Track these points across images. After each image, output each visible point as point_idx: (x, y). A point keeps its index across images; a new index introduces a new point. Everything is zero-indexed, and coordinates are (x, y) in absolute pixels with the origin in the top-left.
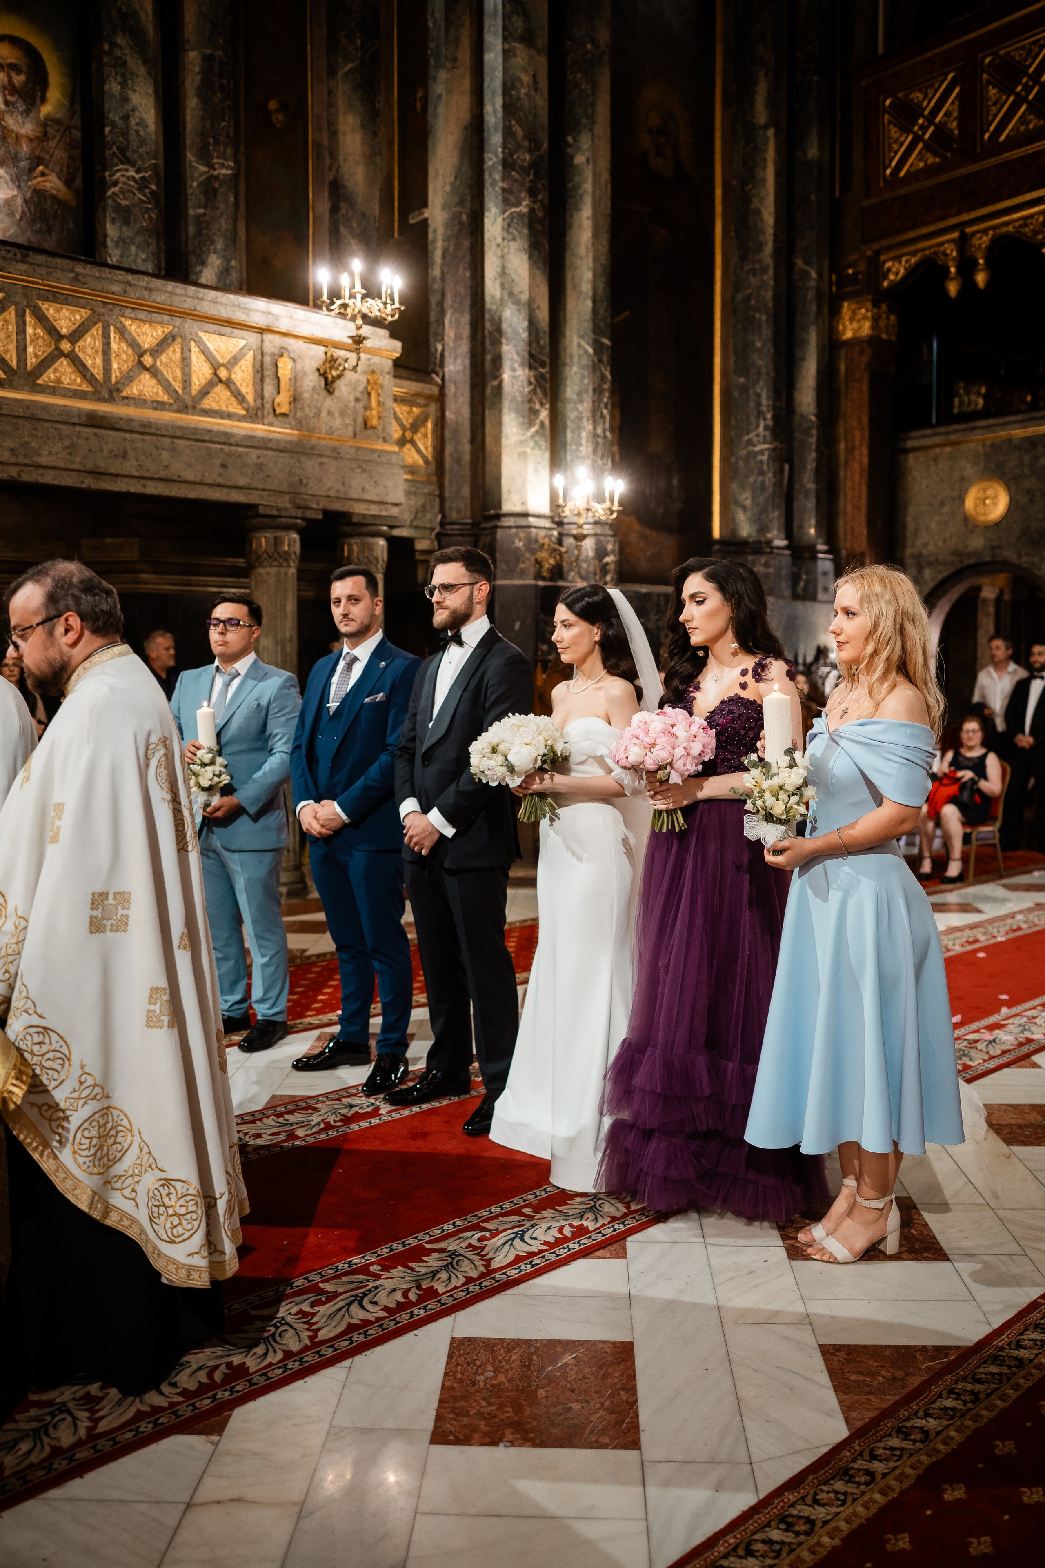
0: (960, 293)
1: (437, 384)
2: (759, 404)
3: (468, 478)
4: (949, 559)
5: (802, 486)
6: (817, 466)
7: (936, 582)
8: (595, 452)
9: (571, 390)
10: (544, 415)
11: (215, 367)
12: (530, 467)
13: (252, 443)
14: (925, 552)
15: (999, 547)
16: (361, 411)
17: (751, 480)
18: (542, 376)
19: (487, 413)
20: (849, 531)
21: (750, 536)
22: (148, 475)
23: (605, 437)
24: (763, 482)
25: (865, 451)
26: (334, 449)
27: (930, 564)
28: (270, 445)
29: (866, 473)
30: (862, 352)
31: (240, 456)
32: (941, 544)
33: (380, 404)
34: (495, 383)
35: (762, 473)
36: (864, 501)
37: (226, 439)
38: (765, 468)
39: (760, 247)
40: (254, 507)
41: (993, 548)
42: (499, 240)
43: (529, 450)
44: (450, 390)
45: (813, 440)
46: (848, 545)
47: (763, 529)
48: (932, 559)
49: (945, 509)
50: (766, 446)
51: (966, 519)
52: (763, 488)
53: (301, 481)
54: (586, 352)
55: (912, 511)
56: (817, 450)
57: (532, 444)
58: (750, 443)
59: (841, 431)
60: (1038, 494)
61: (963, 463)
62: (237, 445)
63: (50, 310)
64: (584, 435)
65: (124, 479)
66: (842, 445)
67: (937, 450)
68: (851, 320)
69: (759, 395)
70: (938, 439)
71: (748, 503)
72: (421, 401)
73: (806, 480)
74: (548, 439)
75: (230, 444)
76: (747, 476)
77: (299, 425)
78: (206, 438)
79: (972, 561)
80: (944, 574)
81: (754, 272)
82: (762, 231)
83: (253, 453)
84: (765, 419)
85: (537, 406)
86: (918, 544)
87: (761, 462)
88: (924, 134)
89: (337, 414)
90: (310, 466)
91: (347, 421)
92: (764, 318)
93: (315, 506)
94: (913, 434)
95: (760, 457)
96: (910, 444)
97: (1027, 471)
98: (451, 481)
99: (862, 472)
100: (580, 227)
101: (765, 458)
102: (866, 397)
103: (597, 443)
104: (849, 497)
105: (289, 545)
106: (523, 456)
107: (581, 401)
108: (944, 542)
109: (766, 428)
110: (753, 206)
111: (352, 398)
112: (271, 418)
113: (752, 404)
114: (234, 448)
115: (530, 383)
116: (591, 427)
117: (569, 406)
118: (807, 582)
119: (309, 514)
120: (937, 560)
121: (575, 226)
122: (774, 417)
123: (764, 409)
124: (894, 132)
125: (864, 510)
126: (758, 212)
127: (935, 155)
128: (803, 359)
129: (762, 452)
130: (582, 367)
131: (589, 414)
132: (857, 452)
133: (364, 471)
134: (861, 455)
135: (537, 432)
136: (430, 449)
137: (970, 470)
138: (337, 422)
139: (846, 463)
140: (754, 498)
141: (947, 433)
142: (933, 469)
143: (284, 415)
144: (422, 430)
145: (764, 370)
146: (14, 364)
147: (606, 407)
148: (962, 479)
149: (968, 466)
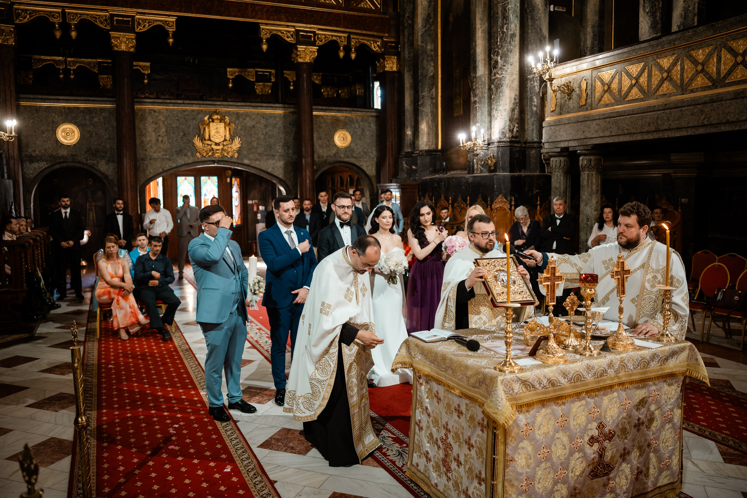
0: (62, 38)
4: (48, 159)
7: (41, 170)
14: (33, 155)
15: (76, 155)
27: (37, 161)
32: (43, 152)
41: (72, 155)
48: (38, 158)
49: (44, 135)
51: (57, 141)
60: (94, 133)
79: (62, 160)
80: (46, 166)
86: (30, 150)
97: (88, 123)
108: (45, 150)
120: (41, 159)
137: (59, 118)
148: (53, 122)
149: (57, 117)
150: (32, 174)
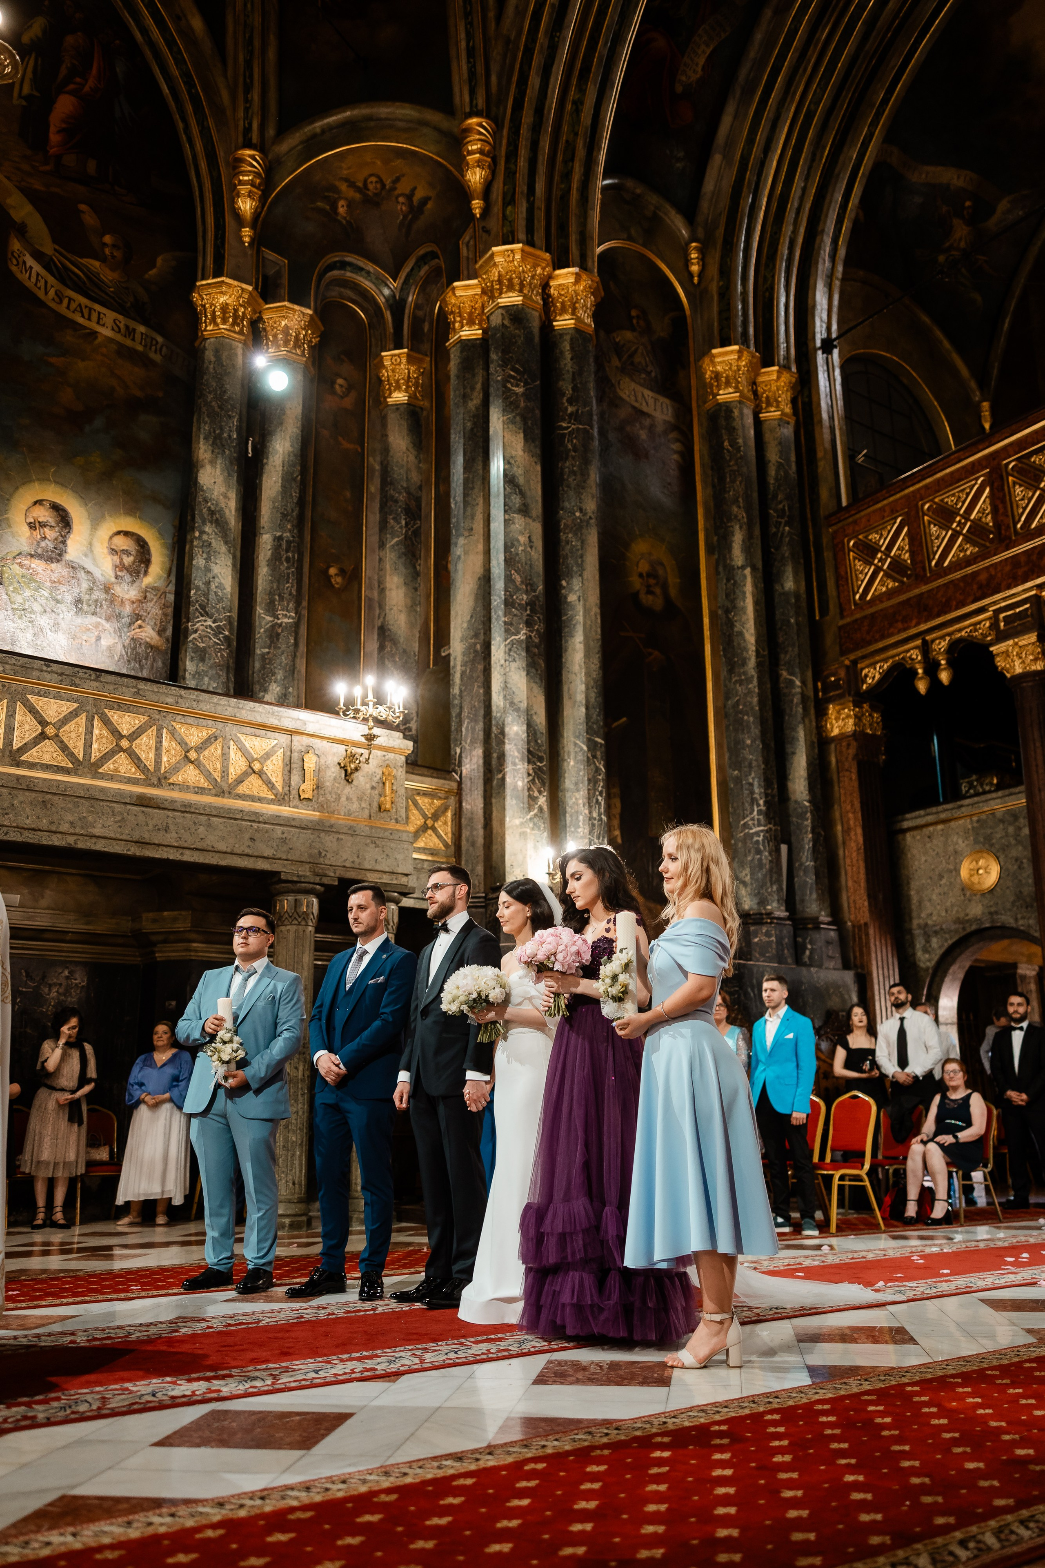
0: (929, 690)
1: (456, 780)
2: (752, 793)
3: (482, 858)
4: (953, 927)
5: (801, 864)
6: (814, 846)
7: (943, 949)
8: (591, 832)
9: (569, 782)
10: (542, 801)
11: (250, 761)
12: (530, 845)
13: (278, 821)
14: (930, 922)
15: (996, 913)
16: (377, 797)
17: (750, 858)
18: (540, 768)
19: (494, 801)
20: (852, 905)
21: (751, 909)
22: (186, 845)
23: (600, 820)
24: (760, 860)
25: (859, 831)
26: (351, 828)
27: (936, 933)
28: (293, 823)
29: (862, 851)
30: (849, 745)
31: (267, 832)
32: (944, 914)
33: (392, 791)
34: (500, 776)
35: (759, 852)
36: (862, 876)
37: (255, 818)
38: (762, 847)
39: (744, 663)
40: (278, 873)
41: (991, 913)
42: (502, 662)
43: (528, 831)
44: (466, 785)
45: (808, 823)
46: (852, 917)
47: (762, 902)
48: (938, 928)
49: (944, 881)
50: (761, 828)
51: (964, 889)
52: (761, 865)
53: (320, 853)
54: (582, 749)
55: (914, 885)
56: (813, 832)
57: (531, 825)
58: (746, 826)
59: (837, 815)
60: (1025, 862)
61: (955, 838)
62: (265, 823)
63: (114, 716)
64: (581, 818)
65: (165, 849)
66: (839, 828)
67: (931, 829)
68: (837, 719)
69: (751, 785)
70: (930, 819)
71: (748, 879)
72: (442, 795)
73: (804, 859)
74: (548, 821)
75: (259, 822)
76: (745, 856)
77: (321, 808)
78: (238, 816)
79: (975, 927)
80: (950, 942)
81: (741, 682)
82: (746, 649)
83: (279, 830)
84: (758, 805)
85: (536, 794)
86: (923, 915)
87: (758, 841)
88: (883, 565)
89: (355, 800)
90: (329, 841)
91: (364, 805)
92: (751, 719)
93: (332, 874)
94: (908, 816)
95: (755, 839)
96: (906, 825)
97: (1013, 842)
98: (467, 861)
99: (858, 849)
100: (574, 650)
101: (761, 839)
102: (856, 784)
103: (593, 825)
104: (850, 874)
105: (307, 906)
106: (523, 835)
107: (578, 790)
108: (946, 911)
109: (760, 812)
110: (736, 629)
111: (368, 786)
112: (296, 802)
113: (746, 792)
114: (261, 825)
115: (529, 775)
116: (587, 812)
117: (568, 795)
118: (812, 951)
119: (326, 881)
120: (942, 929)
121: (570, 650)
122: (766, 803)
123: (756, 796)
124: (859, 565)
125: (863, 884)
126: (741, 634)
127: (895, 580)
128: (794, 753)
129: (757, 834)
130: (577, 762)
131: (586, 801)
132: (853, 833)
133: (377, 846)
134: (856, 834)
135: (536, 815)
136: (450, 835)
137: (961, 844)
138: (355, 806)
139: (844, 843)
140: (752, 874)
141: (937, 813)
142: (929, 845)
143: (309, 799)
144: (442, 819)
145: (754, 764)
146: (81, 757)
147: (601, 794)
148: (956, 852)
149: (960, 841)
150: (929, 961)
